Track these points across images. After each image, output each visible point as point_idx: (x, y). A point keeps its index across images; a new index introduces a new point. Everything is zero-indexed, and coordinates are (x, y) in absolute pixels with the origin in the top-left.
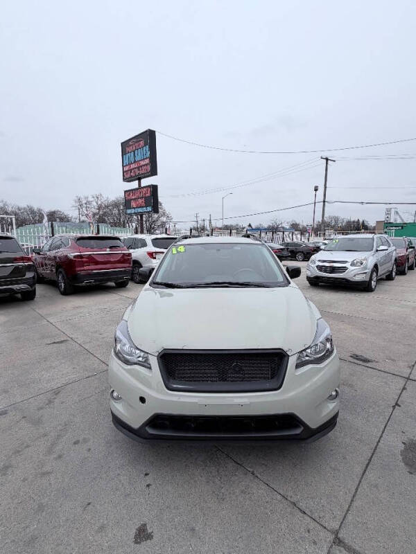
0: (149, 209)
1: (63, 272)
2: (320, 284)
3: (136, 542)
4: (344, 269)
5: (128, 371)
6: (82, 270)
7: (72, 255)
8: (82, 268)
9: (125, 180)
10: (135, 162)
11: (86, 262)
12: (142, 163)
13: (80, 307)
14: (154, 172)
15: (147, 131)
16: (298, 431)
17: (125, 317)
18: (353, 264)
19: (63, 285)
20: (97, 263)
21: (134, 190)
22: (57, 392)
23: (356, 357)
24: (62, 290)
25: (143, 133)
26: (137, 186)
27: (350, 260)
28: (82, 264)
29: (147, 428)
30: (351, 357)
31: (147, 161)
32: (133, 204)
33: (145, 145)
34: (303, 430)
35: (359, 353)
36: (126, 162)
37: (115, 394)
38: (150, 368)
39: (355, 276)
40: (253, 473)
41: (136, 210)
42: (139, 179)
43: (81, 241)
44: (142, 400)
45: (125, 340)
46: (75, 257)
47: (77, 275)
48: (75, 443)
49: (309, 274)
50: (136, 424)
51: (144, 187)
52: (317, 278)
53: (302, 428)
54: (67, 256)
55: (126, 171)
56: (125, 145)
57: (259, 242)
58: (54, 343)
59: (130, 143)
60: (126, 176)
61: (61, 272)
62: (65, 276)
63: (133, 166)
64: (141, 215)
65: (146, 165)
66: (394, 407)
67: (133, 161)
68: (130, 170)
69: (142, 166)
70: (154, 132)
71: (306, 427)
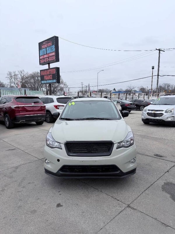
0: (55, 81)
1: (8, 116)
2: (150, 123)
3: (57, 207)
4: (162, 114)
5: (53, 151)
6: (18, 115)
7: (13, 107)
8: (19, 114)
9: (40, 64)
10: (46, 54)
11: (21, 110)
12: (51, 54)
13: (18, 134)
14: (57, 60)
15: (53, 37)
16: (118, 172)
17: (50, 131)
18: (166, 112)
19: (8, 123)
20: (27, 111)
21: (46, 70)
22: (17, 168)
23: (157, 155)
24: (7, 126)
25: (51, 38)
26: (48, 68)
27: (165, 110)
28: (19, 111)
29: (60, 172)
30: (154, 155)
31: (54, 54)
32: (45, 77)
33: (53, 45)
34: (120, 172)
35: (158, 154)
36: (41, 54)
37: (46, 161)
38: (61, 149)
39: (167, 118)
40: (101, 191)
41: (48, 81)
42: (49, 64)
43: (18, 99)
44: (58, 160)
45: (51, 139)
46: (15, 108)
47: (16, 117)
48: (29, 183)
49: (143, 117)
50: (55, 171)
51: (52, 69)
52: (147, 119)
53: (119, 171)
54: (10, 107)
55: (41, 59)
56: (41, 44)
57: (110, 100)
58: (9, 150)
59: (44, 43)
60: (42, 62)
61: (7, 116)
62: (9, 118)
63: (45, 56)
64: (50, 85)
65: (53, 56)
66: (166, 172)
67: (45, 53)
68: (44, 59)
69: (50, 57)
70: (57, 37)
71: (121, 171)
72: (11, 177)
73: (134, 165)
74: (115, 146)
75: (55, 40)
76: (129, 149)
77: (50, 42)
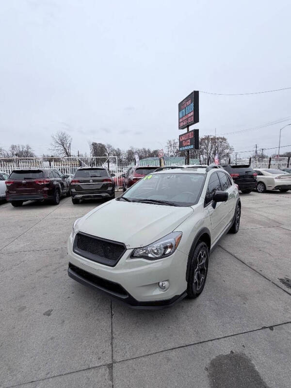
0: (192, 147)
3: (44, 314)
9: (180, 128)
10: (185, 115)
12: (190, 115)
14: (196, 120)
15: (192, 93)
21: (185, 134)
26: (186, 132)
30: (280, 279)
31: (192, 113)
32: (184, 144)
33: (191, 103)
36: (181, 116)
41: (186, 148)
42: (188, 127)
51: (191, 131)
53: (128, 296)
55: (180, 123)
56: (181, 105)
59: (183, 103)
60: (182, 124)
63: (184, 118)
64: (188, 151)
65: (192, 116)
66: (265, 328)
68: (183, 121)
69: (189, 118)
70: (198, 92)
71: (131, 297)
73: (163, 292)
74: (128, 253)
75: (195, 96)
76: (153, 263)
77: (189, 100)
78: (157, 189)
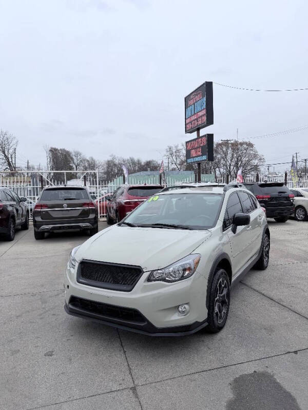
0: (205, 158)
7: (123, 201)
9: (186, 132)
10: (195, 114)
12: (200, 114)
14: (210, 121)
15: (204, 84)
16: (143, 324)
21: (193, 140)
25: (202, 85)
26: (196, 137)
28: (130, 209)
29: (69, 304)
31: (204, 112)
32: (193, 152)
33: (203, 97)
34: (146, 325)
36: (189, 114)
38: (75, 269)
41: (196, 159)
42: (198, 130)
43: (132, 190)
44: (68, 287)
46: (126, 203)
48: (53, 315)
51: (202, 136)
53: (146, 323)
54: (120, 203)
55: (188, 124)
56: (187, 99)
59: (192, 97)
60: (189, 126)
63: (193, 118)
64: (199, 164)
65: (203, 115)
67: (193, 113)
68: (191, 122)
69: (199, 118)
70: (212, 83)
71: (150, 324)
72: (44, 302)
73: (182, 317)
74: (145, 276)
75: (207, 88)
76: (172, 285)
77: (200, 93)
78: (163, 214)
